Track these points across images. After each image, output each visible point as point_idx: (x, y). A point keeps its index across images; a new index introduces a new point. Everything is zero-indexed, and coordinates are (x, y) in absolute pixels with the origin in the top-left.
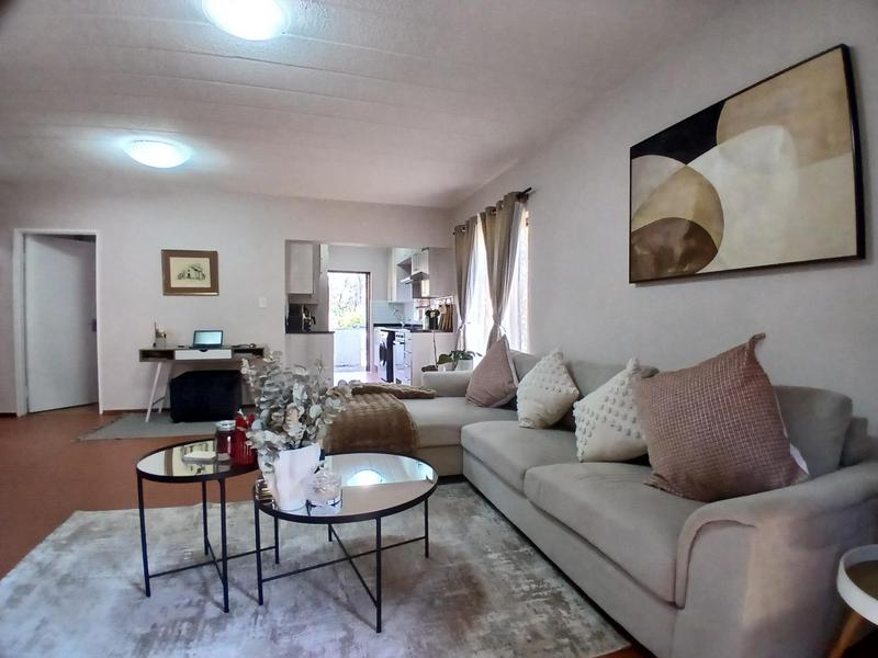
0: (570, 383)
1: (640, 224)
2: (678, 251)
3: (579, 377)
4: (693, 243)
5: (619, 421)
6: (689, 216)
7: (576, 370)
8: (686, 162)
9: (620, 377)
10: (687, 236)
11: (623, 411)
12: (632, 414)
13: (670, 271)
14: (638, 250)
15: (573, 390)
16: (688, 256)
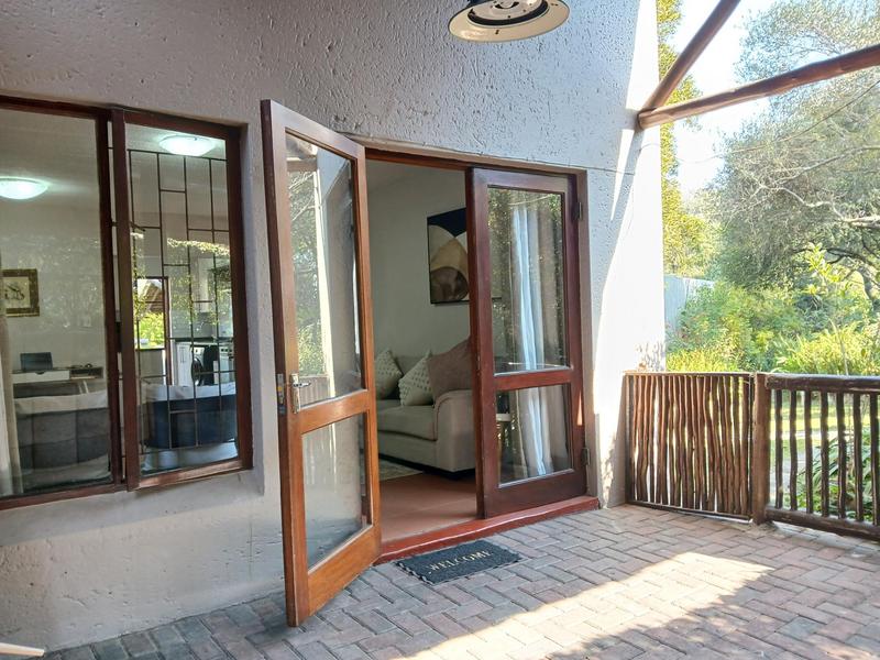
0: (396, 369)
1: (435, 268)
2: (453, 287)
3: (401, 364)
4: (459, 282)
5: (422, 384)
6: (457, 268)
7: (400, 361)
8: (455, 235)
9: (423, 360)
10: (457, 279)
11: (423, 378)
12: (428, 386)
13: (450, 298)
14: (434, 284)
15: (398, 372)
16: (458, 290)
